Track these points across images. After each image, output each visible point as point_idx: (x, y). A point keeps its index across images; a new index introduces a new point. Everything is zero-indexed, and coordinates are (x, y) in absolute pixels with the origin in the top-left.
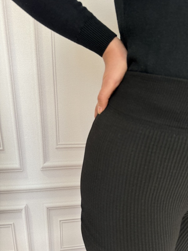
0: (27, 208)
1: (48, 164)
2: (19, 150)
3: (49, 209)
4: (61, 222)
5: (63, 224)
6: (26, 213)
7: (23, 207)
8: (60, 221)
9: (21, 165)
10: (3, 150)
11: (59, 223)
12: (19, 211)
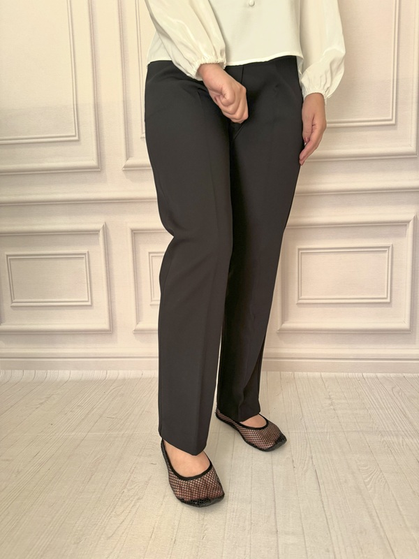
0: (105, 228)
1: (131, 161)
2: (97, 140)
3: (135, 233)
4: (151, 255)
5: (154, 259)
6: (104, 235)
7: (99, 226)
8: (150, 253)
9: (98, 161)
10: (78, 141)
11: (148, 257)
12: (95, 232)
